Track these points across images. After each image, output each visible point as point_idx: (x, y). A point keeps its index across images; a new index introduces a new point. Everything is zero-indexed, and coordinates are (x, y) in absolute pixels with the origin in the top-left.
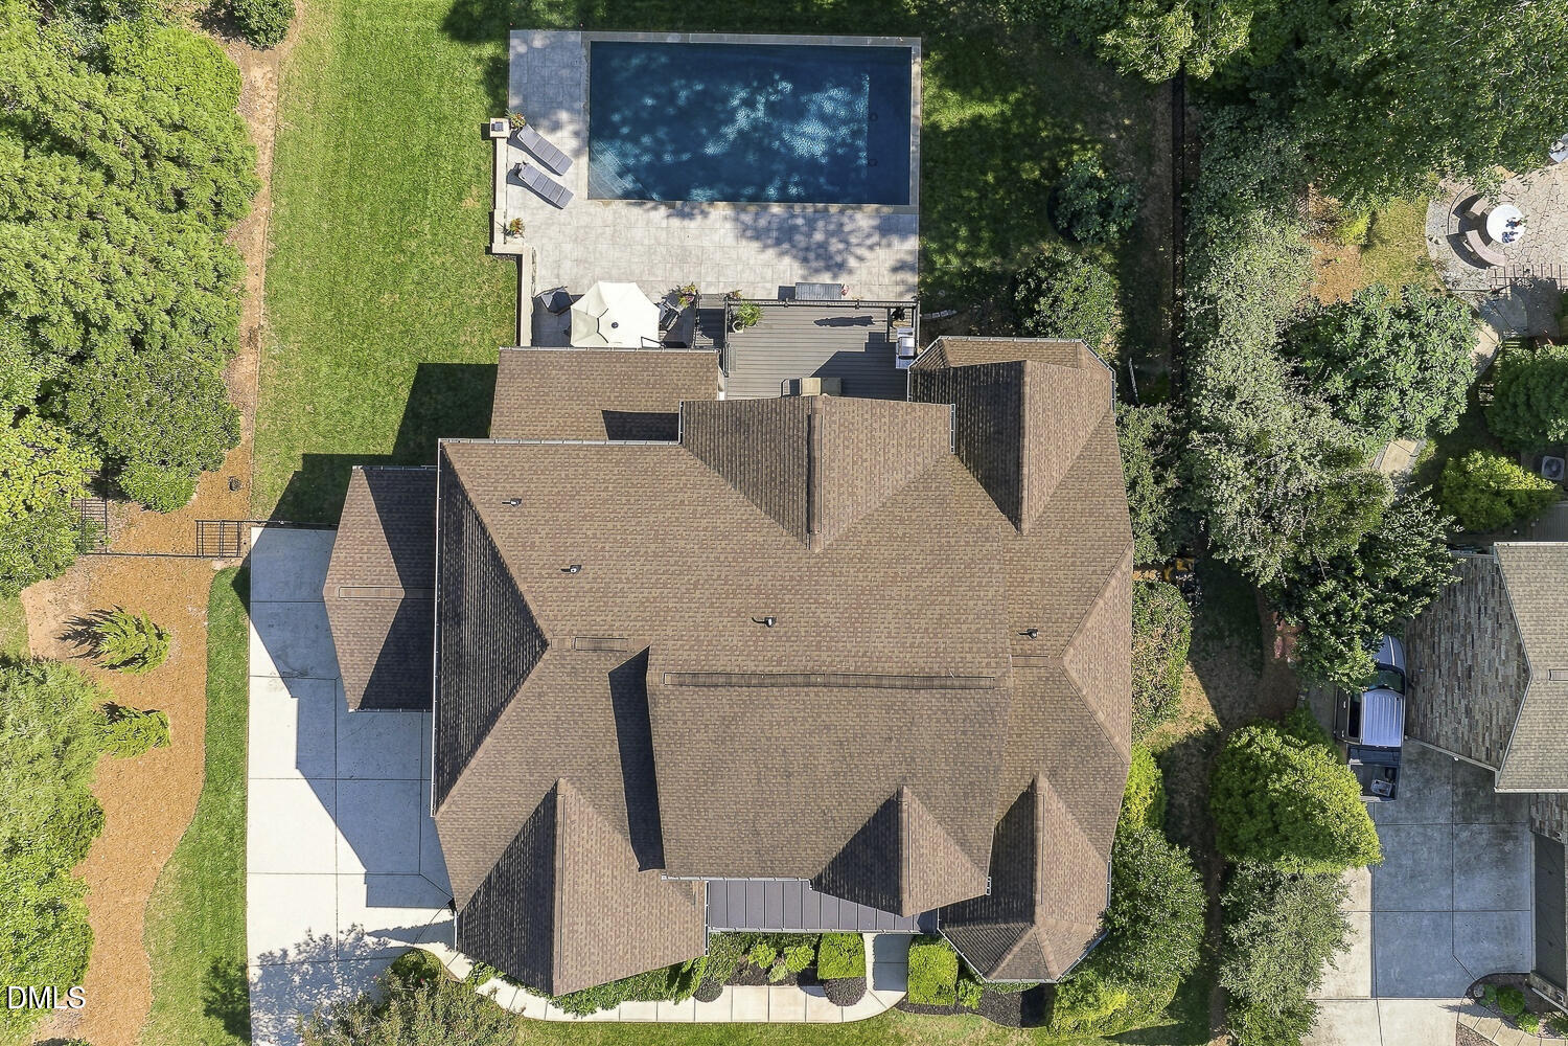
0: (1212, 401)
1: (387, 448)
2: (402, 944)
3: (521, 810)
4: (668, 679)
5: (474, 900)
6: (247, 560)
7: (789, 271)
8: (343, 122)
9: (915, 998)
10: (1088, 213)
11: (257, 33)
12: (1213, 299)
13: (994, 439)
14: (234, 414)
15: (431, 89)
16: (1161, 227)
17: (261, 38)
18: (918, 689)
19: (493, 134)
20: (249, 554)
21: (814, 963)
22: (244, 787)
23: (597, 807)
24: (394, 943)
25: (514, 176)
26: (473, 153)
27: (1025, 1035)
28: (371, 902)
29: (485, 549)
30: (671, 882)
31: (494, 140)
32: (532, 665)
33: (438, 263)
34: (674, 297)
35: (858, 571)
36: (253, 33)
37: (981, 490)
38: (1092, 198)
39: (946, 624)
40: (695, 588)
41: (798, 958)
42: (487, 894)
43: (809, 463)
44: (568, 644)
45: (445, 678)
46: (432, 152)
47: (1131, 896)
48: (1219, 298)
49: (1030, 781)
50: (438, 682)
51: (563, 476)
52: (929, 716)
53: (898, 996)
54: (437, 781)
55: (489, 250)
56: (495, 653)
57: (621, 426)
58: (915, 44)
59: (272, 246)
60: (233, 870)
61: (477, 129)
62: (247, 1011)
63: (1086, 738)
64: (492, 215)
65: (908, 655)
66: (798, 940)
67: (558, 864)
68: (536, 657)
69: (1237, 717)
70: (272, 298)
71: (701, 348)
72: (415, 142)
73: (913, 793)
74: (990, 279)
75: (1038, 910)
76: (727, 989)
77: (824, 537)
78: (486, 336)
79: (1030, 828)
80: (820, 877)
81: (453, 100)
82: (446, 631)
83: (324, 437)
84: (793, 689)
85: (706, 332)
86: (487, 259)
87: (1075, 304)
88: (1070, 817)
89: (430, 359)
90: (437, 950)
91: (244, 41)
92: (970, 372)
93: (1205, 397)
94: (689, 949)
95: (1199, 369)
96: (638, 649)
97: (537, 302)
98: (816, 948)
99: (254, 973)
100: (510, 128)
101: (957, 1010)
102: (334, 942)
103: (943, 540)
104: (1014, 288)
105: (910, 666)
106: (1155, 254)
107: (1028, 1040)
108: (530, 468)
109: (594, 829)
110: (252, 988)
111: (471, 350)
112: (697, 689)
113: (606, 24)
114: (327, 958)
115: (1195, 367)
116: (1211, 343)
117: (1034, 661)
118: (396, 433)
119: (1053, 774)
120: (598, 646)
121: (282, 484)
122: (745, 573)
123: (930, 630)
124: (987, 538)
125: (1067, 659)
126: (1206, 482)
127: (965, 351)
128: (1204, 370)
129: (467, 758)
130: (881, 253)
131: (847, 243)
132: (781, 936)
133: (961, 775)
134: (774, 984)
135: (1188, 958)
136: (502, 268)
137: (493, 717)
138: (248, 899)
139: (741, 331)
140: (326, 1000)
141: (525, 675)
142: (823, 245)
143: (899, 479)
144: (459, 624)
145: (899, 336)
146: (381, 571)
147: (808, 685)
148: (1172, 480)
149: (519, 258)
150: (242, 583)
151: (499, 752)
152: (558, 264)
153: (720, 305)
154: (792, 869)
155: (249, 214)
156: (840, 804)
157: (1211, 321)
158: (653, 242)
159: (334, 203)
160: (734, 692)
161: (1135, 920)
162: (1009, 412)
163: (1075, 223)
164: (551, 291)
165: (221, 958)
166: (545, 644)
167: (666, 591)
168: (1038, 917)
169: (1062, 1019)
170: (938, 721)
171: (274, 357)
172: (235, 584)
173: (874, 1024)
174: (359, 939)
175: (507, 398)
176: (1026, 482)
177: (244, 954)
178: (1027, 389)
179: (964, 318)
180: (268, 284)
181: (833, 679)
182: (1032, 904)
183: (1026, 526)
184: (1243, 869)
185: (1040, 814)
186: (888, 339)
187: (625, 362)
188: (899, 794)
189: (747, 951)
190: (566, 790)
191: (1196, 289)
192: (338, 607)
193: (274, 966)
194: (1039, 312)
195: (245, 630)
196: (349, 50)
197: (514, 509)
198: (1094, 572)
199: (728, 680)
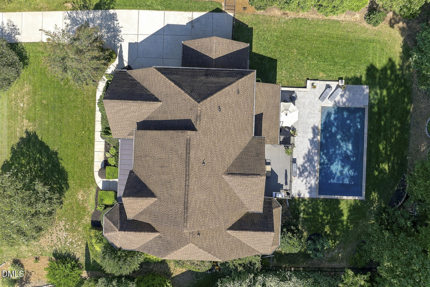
0: (262, 280)
1: (254, 50)
2: (118, 52)
3: (154, 91)
4: (188, 137)
5: (130, 76)
6: (224, 12)
7: (300, 161)
8: (344, 39)
9: (100, 193)
10: (315, 245)
11: (369, 16)
12: (290, 280)
13: (253, 223)
14: (264, 9)
15: (352, 63)
16: (311, 264)
17: (368, 18)
18: (184, 205)
19: (340, 81)
20: (226, 13)
21: (110, 165)
22: (162, 10)
23: (154, 112)
24: (118, 50)
25: (328, 87)
26: (335, 75)
27: (89, 221)
28: (130, 44)
29: (226, 84)
30: (133, 130)
31: (338, 81)
32: (193, 98)
33: (305, 65)
34: (294, 129)
35: (217, 188)
36: (369, 15)
37: (238, 218)
38: (319, 247)
39: (202, 212)
40: (213, 143)
41: (112, 161)
42: (131, 80)
43: (247, 174)
44: (199, 109)
45: (191, 71)
46: (335, 63)
47: (126, 255)
48: (291, 282)
49: (158, 231)
50: (189, 69)
51: (245, 105)
52: (177, 208)
53: (101, 187)
54: (162, 68)
55: (308, 79)
56: (197, 87)
57: (259, 118)
58: (363, 198)
59: (310, 20)
60: (140, 7)
61: (342, 76)
62: (101, 9)
63: (170, 248)
64: (317, 80)
65: (193, 202)
66: (117, 161)
67: (139, 102)
68: (196, 100)
69: (175, 282)
70: (295, 19)
71: (280, 138)
72: (338, 59)
73: (156, 201)
74: (297, 217)
75: (123, 232)
76: (104, 141)
77: (227, 178)
78: (284, 78)
79: (146, 230)
80: (133, 173)
81: (350, 70)
82: (203, 71)
83: (257, 34)
84: (185, 171)
85: (284, 139)
86: (305, 78)
87: (290, 243)
88: (148, 241)
89: (278, 62)
90: (117, 62)
91: (367, 12)
92: (271, 216)
93: (263, 278)
94: (115, 134)
95: (271, 276)
96: (197, 127)
97: (293, 92)
98: (114, 166)
99: (111, 11)
100: (342, 86)
101: (96, 204)
102: (119, 34)
103: (225, 211)
104: (294, 226)
105: (190, 203)
106: (303, 262)
107: (88, 222)
108: (248, 96)
109: (148, 111)
110: (107, 11)
111: (281, 74)
112: (186, 144)
113: (370, 112)
114: (115, 32)
115: (272, 274)
116: (278, 279)
117: (191, 235)
118: (258, 53)
119: (160, 237)
120: (198, 117)
121: (245, 22)
122: (217, 156)
123: (200, 208)
124: (225, 223)
125: (192, 244)
126: (239, 279)
127: (277, 213)
128: (271, 277)
129: (168, 77)
130: (304, 187)
131: (307, 177)
132: (118, 156)
133: (160, 215)
134: (105, 153)
135: (108, 270)
136: (303, 83)
137: (180, 86)
138: (132, 10)
139: (284, 149)
140: (103, 31)
141: (191, 96)
142: (307, 170)
143: (242, 198)
144: (205, 75)
145: (282, 193)
146: (220, 52)
147: (186, 175)
148: (240, 269)
149: (305, 87)
150: (218, 10)
151: (170, 87)
152: (304, 98)
153: (291, 142)
154: (136, 165)
155: (319, 14)
156: (153, 180)
157: (284, 279)
158: (309, 124)
159: (322, 37)
160: (184, 155)
161: (119, 257)
162: (260, 227)
163: (312, 241)
164: (296, 96)
165: (116, 3)
166: (199, 102)
167: (213, 135)
168: (120, 232)
169: (93, 232)
170: (175, 210)
171: (280, 20)
172: (218, 8)
173: (93, 180)
174: (120, 41)
175: (268, 86)
176: (241, 232)
177: (117, 9)
178: (266, 233)
179: (287, 209)
180: (300, 18)
181: (187, 182)
182: (125, 231)
183: (229, 232)
184: (133, 284)
185: (149, 233)
186: (281, 189)
187: (276, 119)
188: (155, 197)
189: (114, 147)
190: (159, 104)
191: (293, 275)
192: (211, 40)
193: (113, 17)
194: (287, 233)
195: (205, 11)
196: (364, 41)
197: (236, 92)
198: (215, 251)
199: (188, 153)
